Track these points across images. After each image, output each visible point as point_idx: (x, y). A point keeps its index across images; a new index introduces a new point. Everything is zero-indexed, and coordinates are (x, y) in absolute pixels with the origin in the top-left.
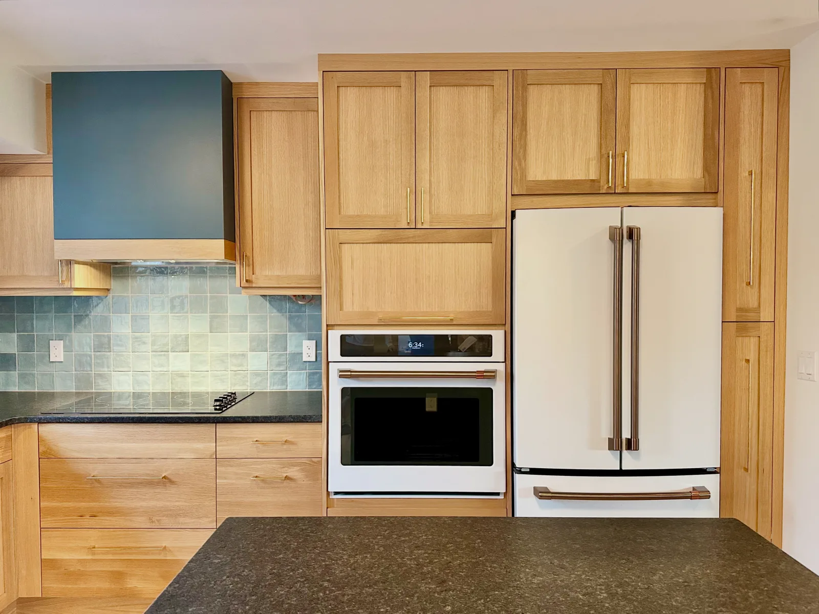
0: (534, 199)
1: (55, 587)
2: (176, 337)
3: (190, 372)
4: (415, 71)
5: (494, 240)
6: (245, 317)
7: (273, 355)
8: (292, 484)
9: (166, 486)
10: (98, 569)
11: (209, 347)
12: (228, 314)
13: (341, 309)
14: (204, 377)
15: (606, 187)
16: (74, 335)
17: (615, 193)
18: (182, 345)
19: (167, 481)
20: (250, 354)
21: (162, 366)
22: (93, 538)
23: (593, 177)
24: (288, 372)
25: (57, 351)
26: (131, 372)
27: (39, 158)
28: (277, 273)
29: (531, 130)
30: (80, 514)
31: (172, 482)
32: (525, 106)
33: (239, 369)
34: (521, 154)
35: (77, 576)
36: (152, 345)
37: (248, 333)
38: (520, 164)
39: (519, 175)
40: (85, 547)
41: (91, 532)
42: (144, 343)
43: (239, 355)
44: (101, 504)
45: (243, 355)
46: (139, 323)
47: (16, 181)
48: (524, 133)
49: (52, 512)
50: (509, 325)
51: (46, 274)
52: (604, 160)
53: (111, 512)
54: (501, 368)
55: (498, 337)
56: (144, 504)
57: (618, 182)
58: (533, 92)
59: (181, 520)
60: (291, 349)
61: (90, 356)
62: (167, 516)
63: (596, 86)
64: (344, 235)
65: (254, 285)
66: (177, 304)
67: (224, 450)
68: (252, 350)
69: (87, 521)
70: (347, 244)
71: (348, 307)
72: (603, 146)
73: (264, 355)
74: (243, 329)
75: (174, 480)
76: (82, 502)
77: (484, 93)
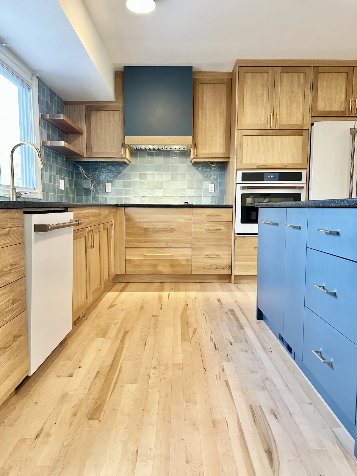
0: (319, 118)
1: (131, 270)
2: (157, 182)
3: (163, 197)
4: (275, 67)
5: (304, 135)
6: (185, 174)
7: (196, 190)
8: (220, 231)
9: (173, 232)
10: (147, 263)
11: (171, 186)
12: (179, 173)
13: (242, 163)
14: (169, 199)
15: (348, 114)
16: (116, 181)
17: (351, 116)
18: (160, 185)
19: (173, 230)
20: (187, 189)
21: (152, 194)
22: (145, 252)
23: (342, 110)
24: (203, 197)
25: (108, 187)
26: (139, 197)
27: (113, 103)
28: (207, 152)
29: (319, 91)
30: (141, 242)
31: (175, 230)
32: (317, 81)
33: (183, 196)
34: (315, 100)
35: (139, 266)
36: (148, 186)
37: (187, 181)
38: (315, 104)
39: (314, 109)
40: (142, 255)
41: (145, 249)
42: (144, 185)
43: (183, 190)
44: (148, 238)
45: (184, 190)
46: (143, 176)
47: (102, 112)
48: (317, 92)
49: (129, 241)
50: (308, 169)
51: (115, 152)
52: (347, 103)
53: (153, 241)
54: (305, 185)
55: (304, 173)
56: (164, 238)
57: (353, 112)
58: (321, 75)
59: (179, 244)
60: (204, 187)
61: (122, 190)
62: (173, 243)
63: (345, 74)
64: (245, 133)
65: (198, 157)
66: (158, 169)
67: (195, 218)
68: (188, 188)
69: (143, 245)
70: (245, 136)
71: (245, 161)
72: (347, 97)
73: (193, 190)
74: (184, 179)
75: (176, 229)
76: (141, 237)
77: (302, 75)
